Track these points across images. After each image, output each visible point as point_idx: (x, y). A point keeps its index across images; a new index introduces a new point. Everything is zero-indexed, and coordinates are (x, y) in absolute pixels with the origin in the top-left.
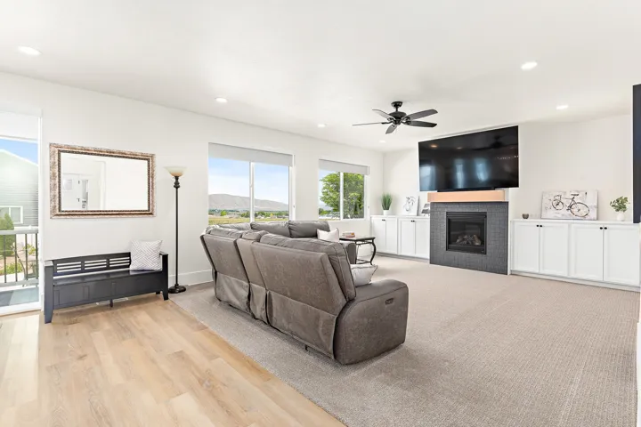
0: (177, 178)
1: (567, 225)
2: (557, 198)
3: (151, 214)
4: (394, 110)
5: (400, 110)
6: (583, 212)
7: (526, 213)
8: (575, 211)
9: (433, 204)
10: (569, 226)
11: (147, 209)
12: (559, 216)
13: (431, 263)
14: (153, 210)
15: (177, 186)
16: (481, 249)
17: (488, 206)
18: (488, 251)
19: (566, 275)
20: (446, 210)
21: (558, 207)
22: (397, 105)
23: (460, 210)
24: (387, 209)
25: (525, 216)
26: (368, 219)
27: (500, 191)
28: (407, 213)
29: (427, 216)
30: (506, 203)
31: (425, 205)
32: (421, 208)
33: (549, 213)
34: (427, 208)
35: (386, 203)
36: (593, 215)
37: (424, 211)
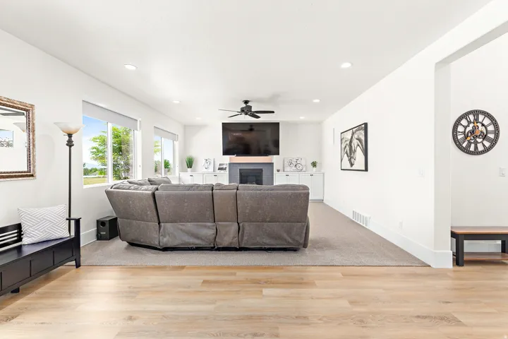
0: (70, 135)
1: (299, 174)
2: (290, 161)
3: (32, 176)
4: (244, 105)
5: (249, 104)
6: (301, 168)
7: (278, 169)
8: (298, 167)
9: (230, 164)
11: (26, 170)
12: (291, 170)
14: (34, 170)
15: (70, 144)
17: (264, 165)
20: (239, 168)
21: (291, 166)
22: (246, 102)
24: (191, 167)
25: (278, 171)
26: (177, 175)
27: (270, 157)
28: (206, 170)
29: (222, 171)
30: (273, 163)
31: (220, 165)
32: (217, 167)
33: (288, 169)
34: (224, 166)
35: (190, 164)
36: (304, 169)
37: (219, 169)
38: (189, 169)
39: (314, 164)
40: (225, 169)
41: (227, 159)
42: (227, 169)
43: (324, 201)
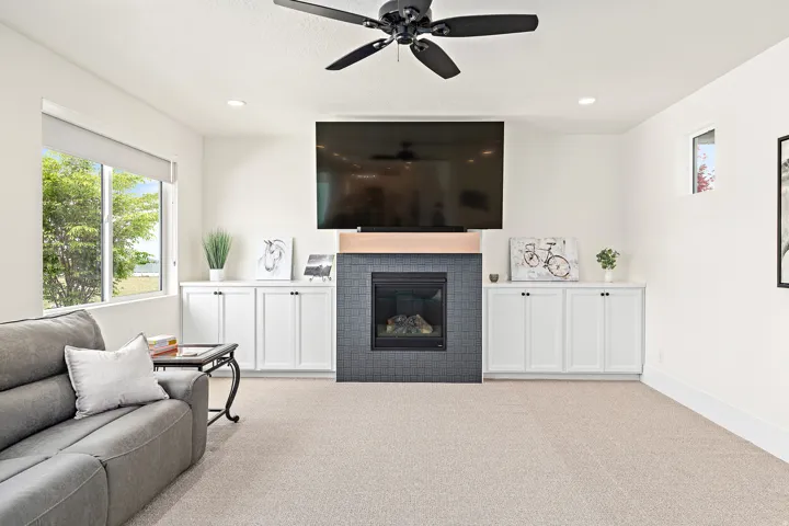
1: (561, 291)
2: (530, 248)
6: (563, 270)
7: (494, 273)
8: (553, 267)
9: (341, 257)
10: (564, 293)
12: (535, 276)
13: (339, 380)
16: (437, 343)
17: (449, 261)
18: (449, 344)
19: (560, 370)
20: (370, 269)
21: (532, 262)
23: (399, 269)
24: (220, 265)
25: (494, 279)
26: (173, 290)
27: (472, 234)
28: (267, 275)
29: (317, 279)
30: (479, 256)
31: (312, 258)
32: (303, 265)
33: (521, 272)
34: (324, 264)
35: (218, 254)
36: (574, 274)
37: (309, 271)
38: (214, 273)
39: (606, 259)
40: (327, 272)
41: (333, 241)
42: (333, 273)
43: (645, 379)
